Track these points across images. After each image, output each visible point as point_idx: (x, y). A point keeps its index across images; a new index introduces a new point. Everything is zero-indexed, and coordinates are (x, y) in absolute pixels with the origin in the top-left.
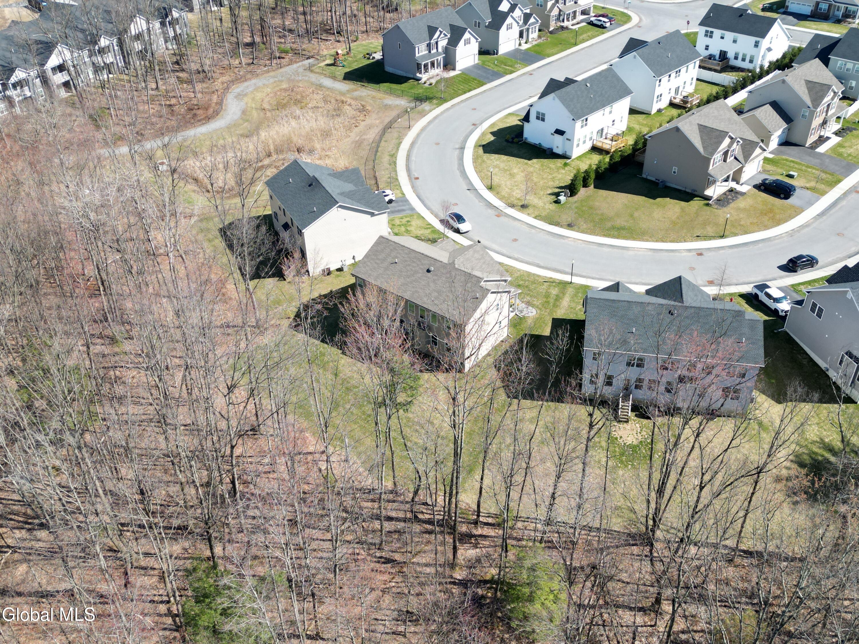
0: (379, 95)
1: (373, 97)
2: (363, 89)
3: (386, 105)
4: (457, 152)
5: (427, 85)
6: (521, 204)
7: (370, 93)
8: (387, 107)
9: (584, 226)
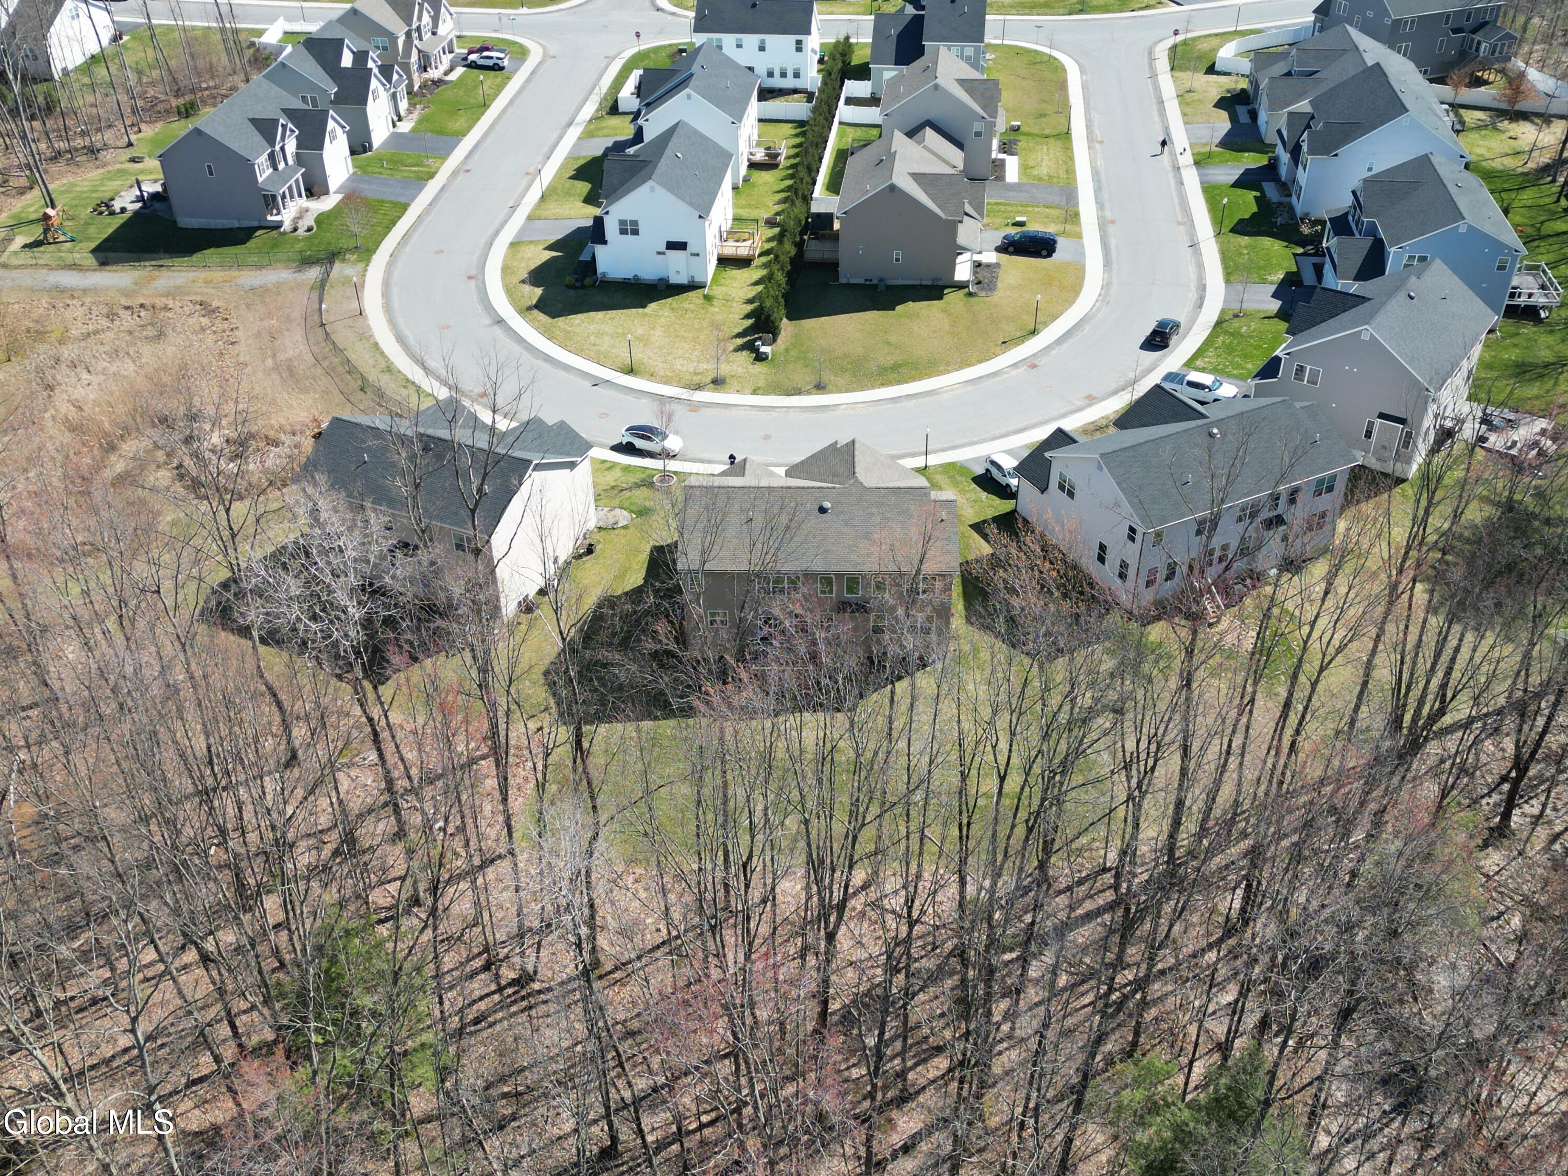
0: (217, 275)
1: (207, 282)
2: (164, 273)
3: (252, 289)
4: (498, 331)
5: (301, 232)
6: (707, 380)
7: (192, 275)
8: (260, 292)
9: (841, 382)
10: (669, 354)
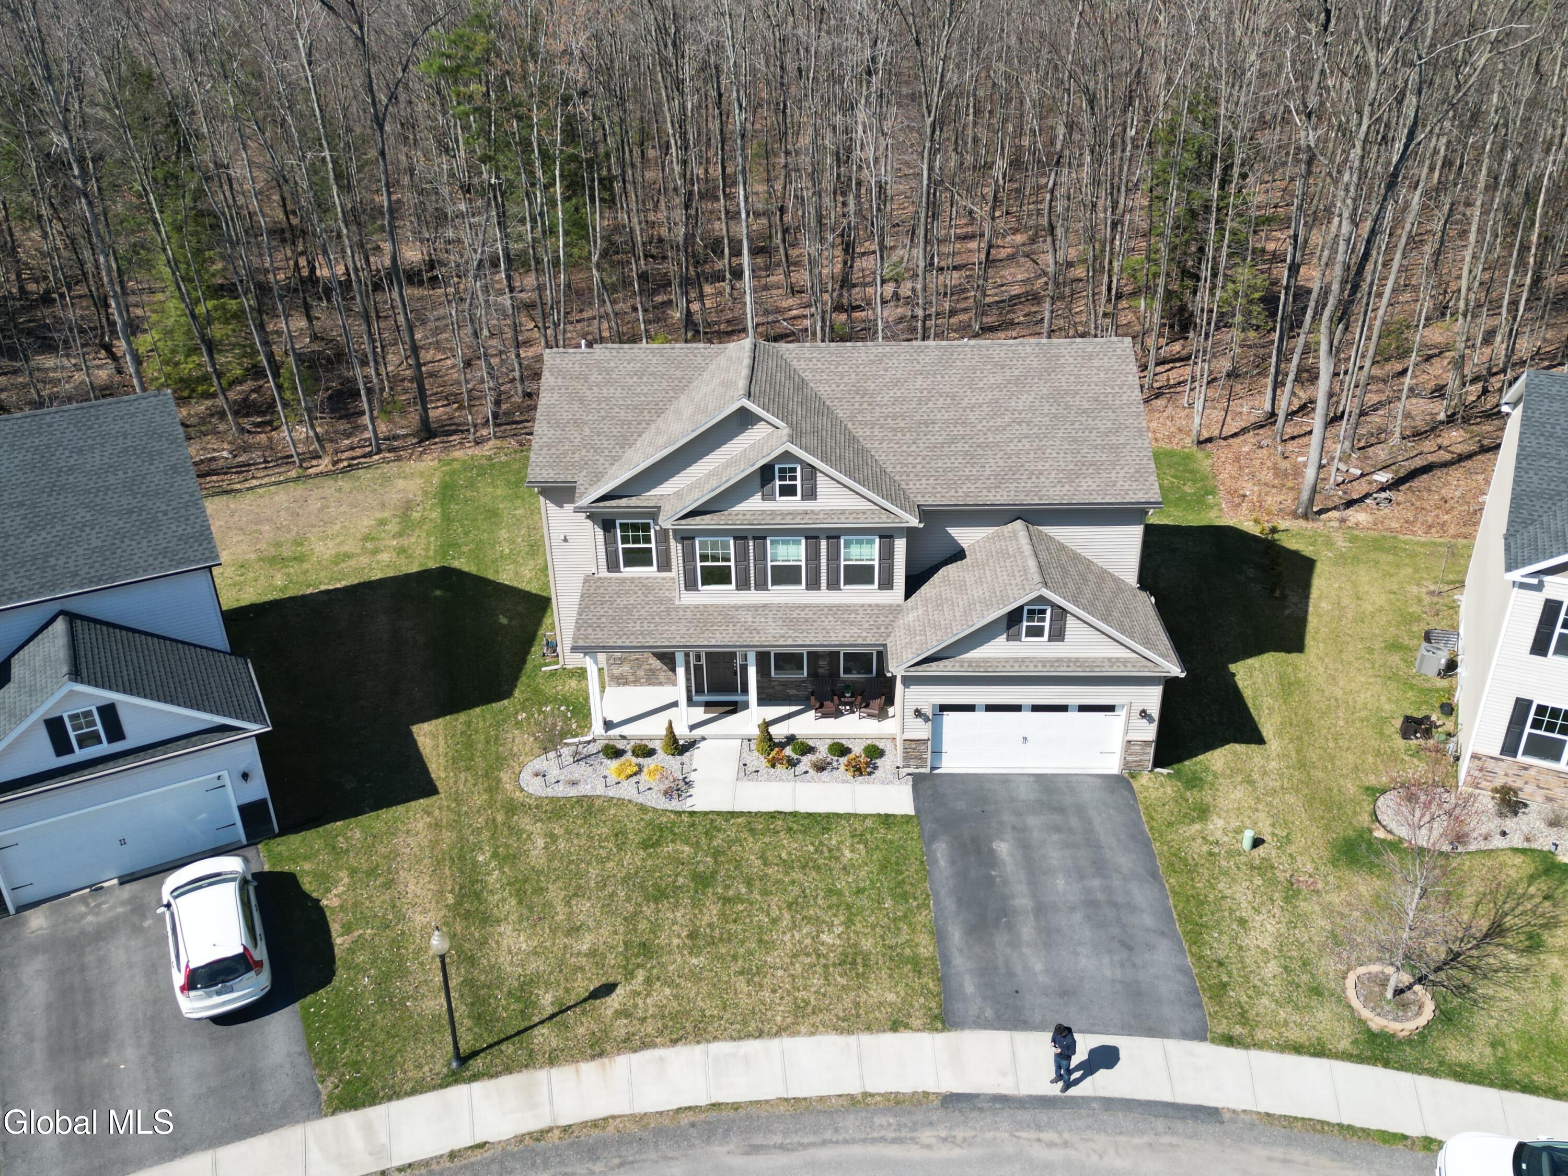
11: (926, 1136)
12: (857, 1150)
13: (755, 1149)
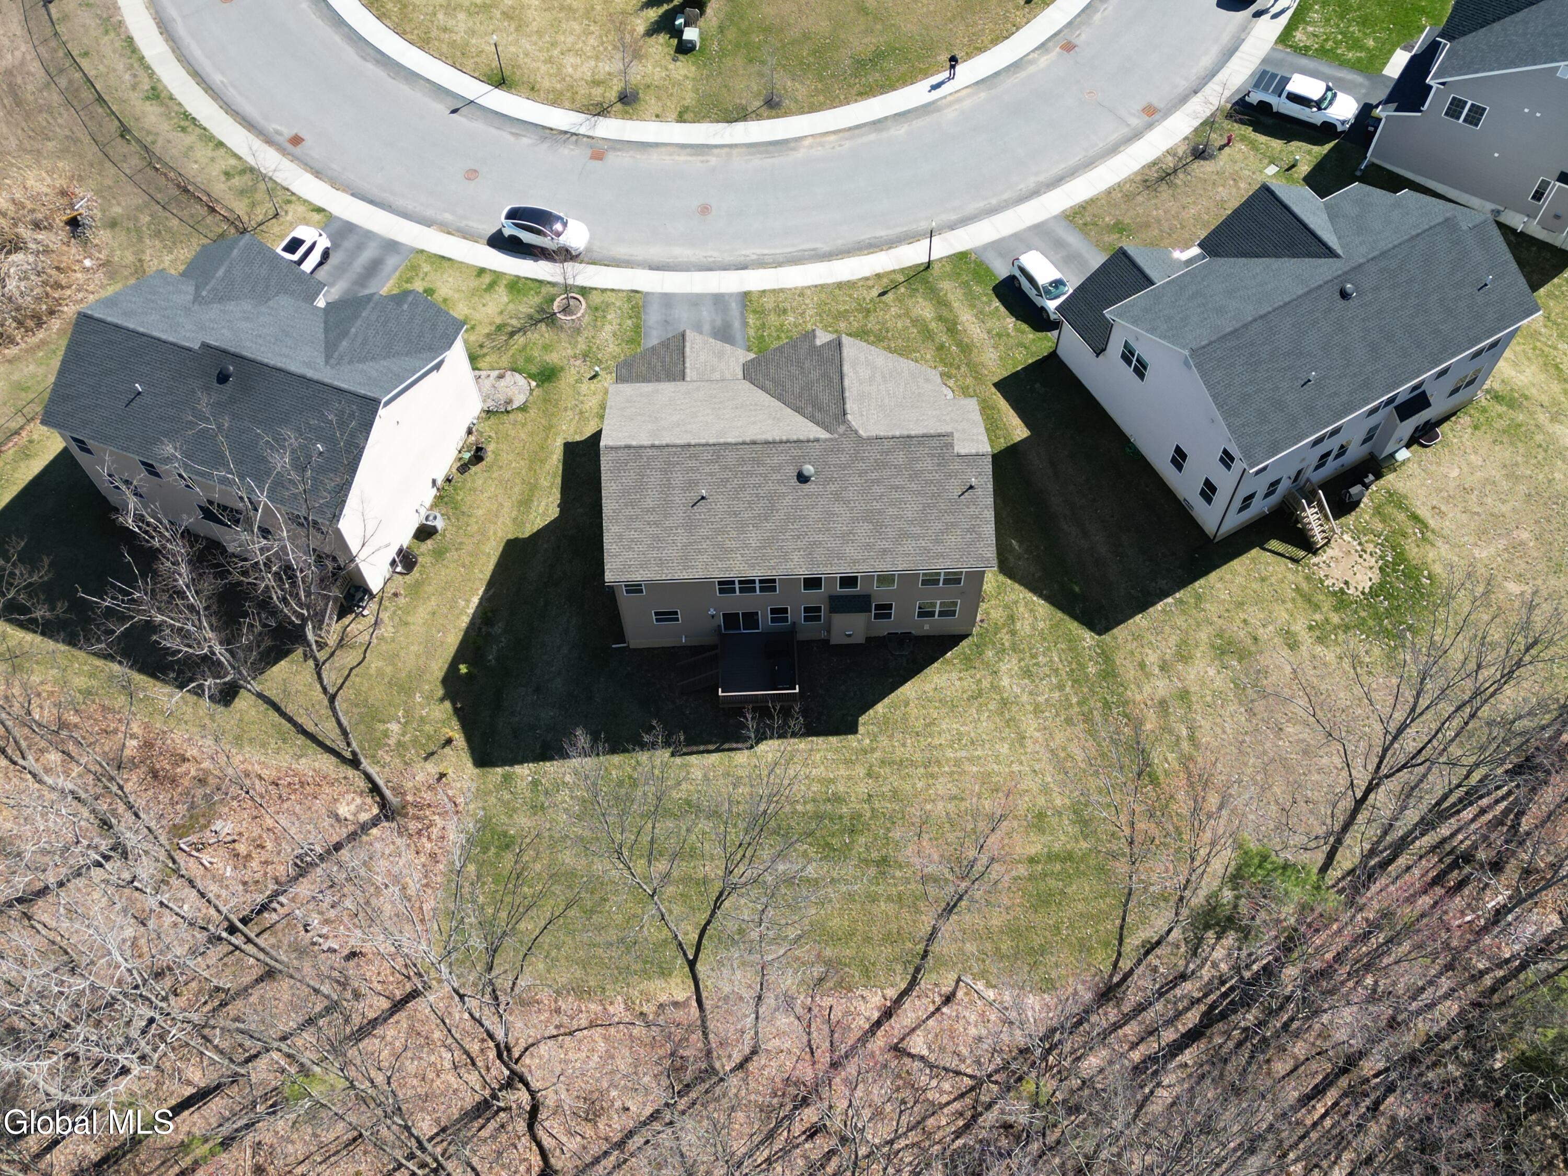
6: (612, 95)
9: (801, 90)
10: (554, 44)
11: (754, 257)
12: (778, 251)
13: (814, 250)
